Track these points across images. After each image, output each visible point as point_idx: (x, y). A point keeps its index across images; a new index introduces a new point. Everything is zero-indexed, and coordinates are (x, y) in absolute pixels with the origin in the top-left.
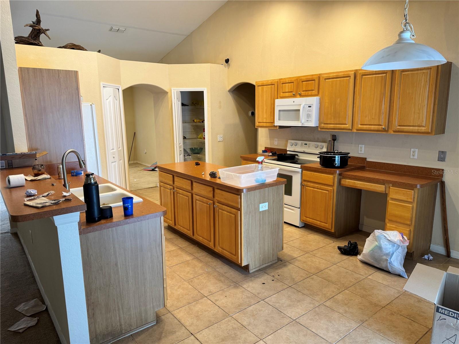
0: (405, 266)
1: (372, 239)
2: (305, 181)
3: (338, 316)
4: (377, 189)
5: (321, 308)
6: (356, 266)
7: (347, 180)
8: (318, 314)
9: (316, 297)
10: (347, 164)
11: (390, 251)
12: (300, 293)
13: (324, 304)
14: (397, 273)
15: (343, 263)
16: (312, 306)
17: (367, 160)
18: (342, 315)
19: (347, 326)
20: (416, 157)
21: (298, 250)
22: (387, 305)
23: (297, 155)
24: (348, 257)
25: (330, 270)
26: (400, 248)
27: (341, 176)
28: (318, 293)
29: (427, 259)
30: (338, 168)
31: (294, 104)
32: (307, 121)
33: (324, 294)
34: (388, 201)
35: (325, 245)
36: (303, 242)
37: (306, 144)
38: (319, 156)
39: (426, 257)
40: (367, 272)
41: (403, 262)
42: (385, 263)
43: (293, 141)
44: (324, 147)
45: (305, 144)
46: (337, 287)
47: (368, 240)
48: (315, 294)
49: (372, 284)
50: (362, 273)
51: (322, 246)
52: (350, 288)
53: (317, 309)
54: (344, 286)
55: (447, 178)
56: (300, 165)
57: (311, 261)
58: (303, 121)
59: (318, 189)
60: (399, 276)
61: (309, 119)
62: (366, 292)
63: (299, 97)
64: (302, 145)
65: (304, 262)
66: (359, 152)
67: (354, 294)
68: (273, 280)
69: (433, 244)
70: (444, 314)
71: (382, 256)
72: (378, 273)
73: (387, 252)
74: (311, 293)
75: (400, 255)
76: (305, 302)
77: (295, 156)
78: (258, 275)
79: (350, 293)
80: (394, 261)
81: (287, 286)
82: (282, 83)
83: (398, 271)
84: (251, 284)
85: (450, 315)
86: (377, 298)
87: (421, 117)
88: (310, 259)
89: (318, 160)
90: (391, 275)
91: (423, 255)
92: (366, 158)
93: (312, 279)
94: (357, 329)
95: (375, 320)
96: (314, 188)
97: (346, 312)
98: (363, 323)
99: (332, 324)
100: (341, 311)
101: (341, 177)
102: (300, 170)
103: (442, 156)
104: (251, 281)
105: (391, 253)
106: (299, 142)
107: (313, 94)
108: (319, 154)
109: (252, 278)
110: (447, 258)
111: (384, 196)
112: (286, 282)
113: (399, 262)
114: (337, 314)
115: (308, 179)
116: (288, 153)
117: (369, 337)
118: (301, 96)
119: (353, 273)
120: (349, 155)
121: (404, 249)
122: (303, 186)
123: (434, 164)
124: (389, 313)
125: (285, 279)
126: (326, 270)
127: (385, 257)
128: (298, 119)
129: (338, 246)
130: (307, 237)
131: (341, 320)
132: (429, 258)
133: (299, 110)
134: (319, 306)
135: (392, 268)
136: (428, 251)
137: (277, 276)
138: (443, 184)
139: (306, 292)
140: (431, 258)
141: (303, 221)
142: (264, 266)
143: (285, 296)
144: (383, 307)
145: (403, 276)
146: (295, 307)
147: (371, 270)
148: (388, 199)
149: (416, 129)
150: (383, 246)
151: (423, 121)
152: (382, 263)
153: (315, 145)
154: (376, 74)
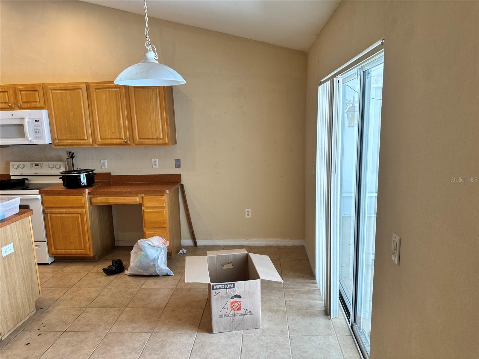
0: (168, 265)
1: (137, 250)
2: (47, 208)
3: (129, 335)
4: (131, 201)
5: (109, 336)
6: (126, 282)
7: (98, 198)
8: (108, 344)
9: (99, 329)
10: (93, 182)
11: (156, 256)
12: (79, 333)
13: (110, 331)
14: (165, 273)
15: (113, 284)
16: (98, 339)
17: (112, 175)
18: (132, 333)
19: (140, 340)
20: (158, 166)
21: (57, 289)
22: (167, 304)
23: (27, 179)
24: (115, 276)
25: (103, 295)
26: (163, 250)
27: (91, 194)
28: (99, 324)
29: (182, 253)
30: (85, 187)
31: (12, 117)
32: (36, 137)
33: (107, 322)
34: (143, 210)
35: (87, 273)
36: (61, 278)
37: (38, 165)
38: (61, 177)
39: (181, 252)
40: (139, 284)
41: (166, 262)
42: (154, 269)
43: (17, 163)
44: (62, 166)
45: (35, 165)
46: (117, 309)
47: (133, 253)
48: (97, 326)
49: (147, 293)
50: (135, 286)
51: (84, 275)
52: (129, 305)
53: (105, 340)
54: (123, 304)
55: (184, 181)
56: (38, 191)
57: (77, 295)
58: (30, 139)
59: (66, 214)
60: (167, 275)
61: (38, 135)
62: (145, 301)
63: (19, 109)
64: (31, 166)
65: (71, 299)
66: (103, 168)
67: (135, 308)
68: (40, 334)
69: (183, 239)
70: (218, 289)
71: (150, 263)
72: (148, 280)
73: (153, 258)
74: (92, 327)
75: (164, 256)
76: (89, 339)
77: (24, 181)
78: (15, 339)
79: (132, 309)
80: (160, 264)
81: (60, 334)
83: (166, 272)
84: (10, 352)
85: (222, 288)
86: (156, 303)
87: (158, 130)
88: (75, 293)
89: (61, 181)
90: (161, 278)
91: (178, 251)
92: (111, 173)
93: (87, 312)
94: (151, 338)
95: (162, 323)
96: (60, 214)
97: (134, 328)
98: (153, 330)
99: (126, 347)
100: (130, 330)
101: (91, 196)
102: (39, 197)
103: (178, 163)
104: (9, 349)
105: (157, 257)
106: (28, 164)
107: (38, 106)
108: (61, 174)
109: (9, 345)
110: (195, 247)
111: (139, 206)
112: (58, 329)
113: (164, 263)
114: (126, 334)
115: (51, 205)
116: (12, 178)
117: (164, 339)
118: (21, 108)
119: (126, 289)
120: (94, 172)
121: (165, 250)
122: (46, 215)
123: (172, 171)
124: (171, 311)
125: (55, 327)
126: (99, 297)
127: (152, 263)
128: (22, 135)
129: (103, 269)
130: (62, 271)
131: (133, 337)
132: (183, 252)
133: (23, 125)
134: (106, 336)
135: (159, 270)
136: (180, 247)
137: (43, 328)
138: (182, 186)
139: (86, 328)
140: (185, 251)
141: (53, 255)
142: (20, 324)
143: (62, 344)
144: (164, 308)
145: (170, 274)
146: (79, 350)
147: (142, 280)
148: (143, 208)
149: (155, 141)
150: (148, 253)
151: (160, 134)
152: (150, 269)
153: (49, 165)
154: (109, 88)
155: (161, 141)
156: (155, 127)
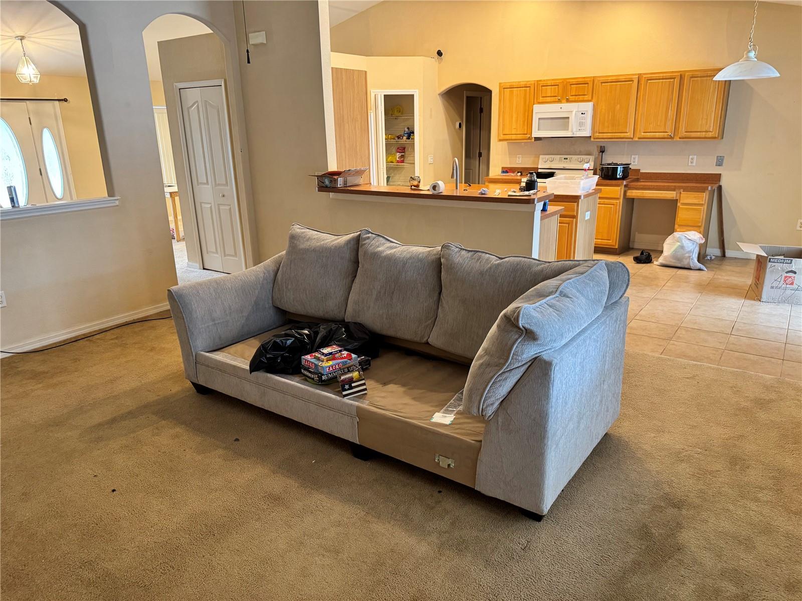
0: (700, 261)
1: (672, 241)
4: (668, 196)
7: (633, 191)
10: (627, 176)
14: (697, 268)
17: (641, 172)
20: (694, 164)
23: (555, 173)
24: (645, 264)
26: (698, 245)
27: (627, 187)
29: (709, 259)
30: (621, 179)
31: (560, 110)
32: (579, 130)
34: (679, 206)
37: (567, 159)
39: (709, 257)
42: (688, 260)
43: (547, 157)
44: (591, 160)
45: (564, 159)
53: (661, 291)
55: (723, 182)
58: (573, 131)
60: (700, 270)
61: (582, 128)
64: (560, 160)
66: (636, 164)
70: (775, 262)
73: (689, 250)
75: (697, 251)
79: (675, 281)
82: (542, 86)
83: (699, 266)
85: (779, 262)
86: (697, 282)
87: (708, 123)
90: (693, 270)
92: (640, 170)
97: (683, 290)
99: (681, 296)
101: (627, 189)
103: (720, 162)
105: (692, 250)
106: (557, 157)
107: (585, 99)
110: (723, 258)
111: (674, 203)
113: (696, 258)
114: (678, 291)
116: (540, 171)
117: (714, 298)
118: (568, 101)
120: (628, 166)
121: (698, 248)
123: (713, 170)
124: (714, 287)
127: (687, 255)
128: (566, 127)
131: (685, 294)
132: (711, 258)
133: (569, 117)
138: (720, 188)
140: (713, 257)
144: (706, 285)
145: (703, 269)
148: (679, 204)
149: (703, 134)
150: (685, 245)
151: (710, 126)
152: (684, 260)
153: (578, 158)
154: (663, 79)
155: (710, 135)
156: (707, 119)
